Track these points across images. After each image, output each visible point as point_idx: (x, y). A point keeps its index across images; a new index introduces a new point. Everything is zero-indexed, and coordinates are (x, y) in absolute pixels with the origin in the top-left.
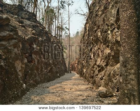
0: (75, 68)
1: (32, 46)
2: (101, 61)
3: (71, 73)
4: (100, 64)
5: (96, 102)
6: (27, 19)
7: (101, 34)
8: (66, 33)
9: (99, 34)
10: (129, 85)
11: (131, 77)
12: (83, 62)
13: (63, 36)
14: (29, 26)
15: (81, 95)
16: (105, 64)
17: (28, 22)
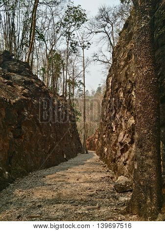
0: (95, 146)
1: (22, 113)
2: (124, 136)
3: (87, 153)
4: (123, 141)
5: (109, 199)
6: (15, 72)
7: (124, 95)
8: (80, 90)
9: (122, 95)
10: (145, 174)
11: (147, 162)
12: (104, 136)
13: (75, 95)
14: (19, 83)
15: (90, 189)
16: (130, 140)
17: (18, 77)
